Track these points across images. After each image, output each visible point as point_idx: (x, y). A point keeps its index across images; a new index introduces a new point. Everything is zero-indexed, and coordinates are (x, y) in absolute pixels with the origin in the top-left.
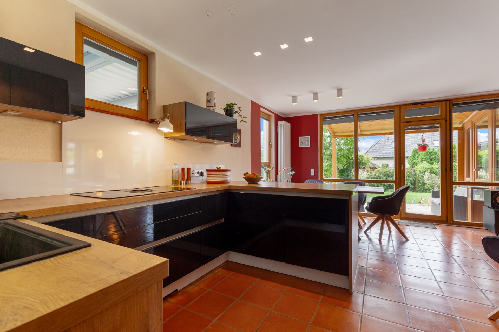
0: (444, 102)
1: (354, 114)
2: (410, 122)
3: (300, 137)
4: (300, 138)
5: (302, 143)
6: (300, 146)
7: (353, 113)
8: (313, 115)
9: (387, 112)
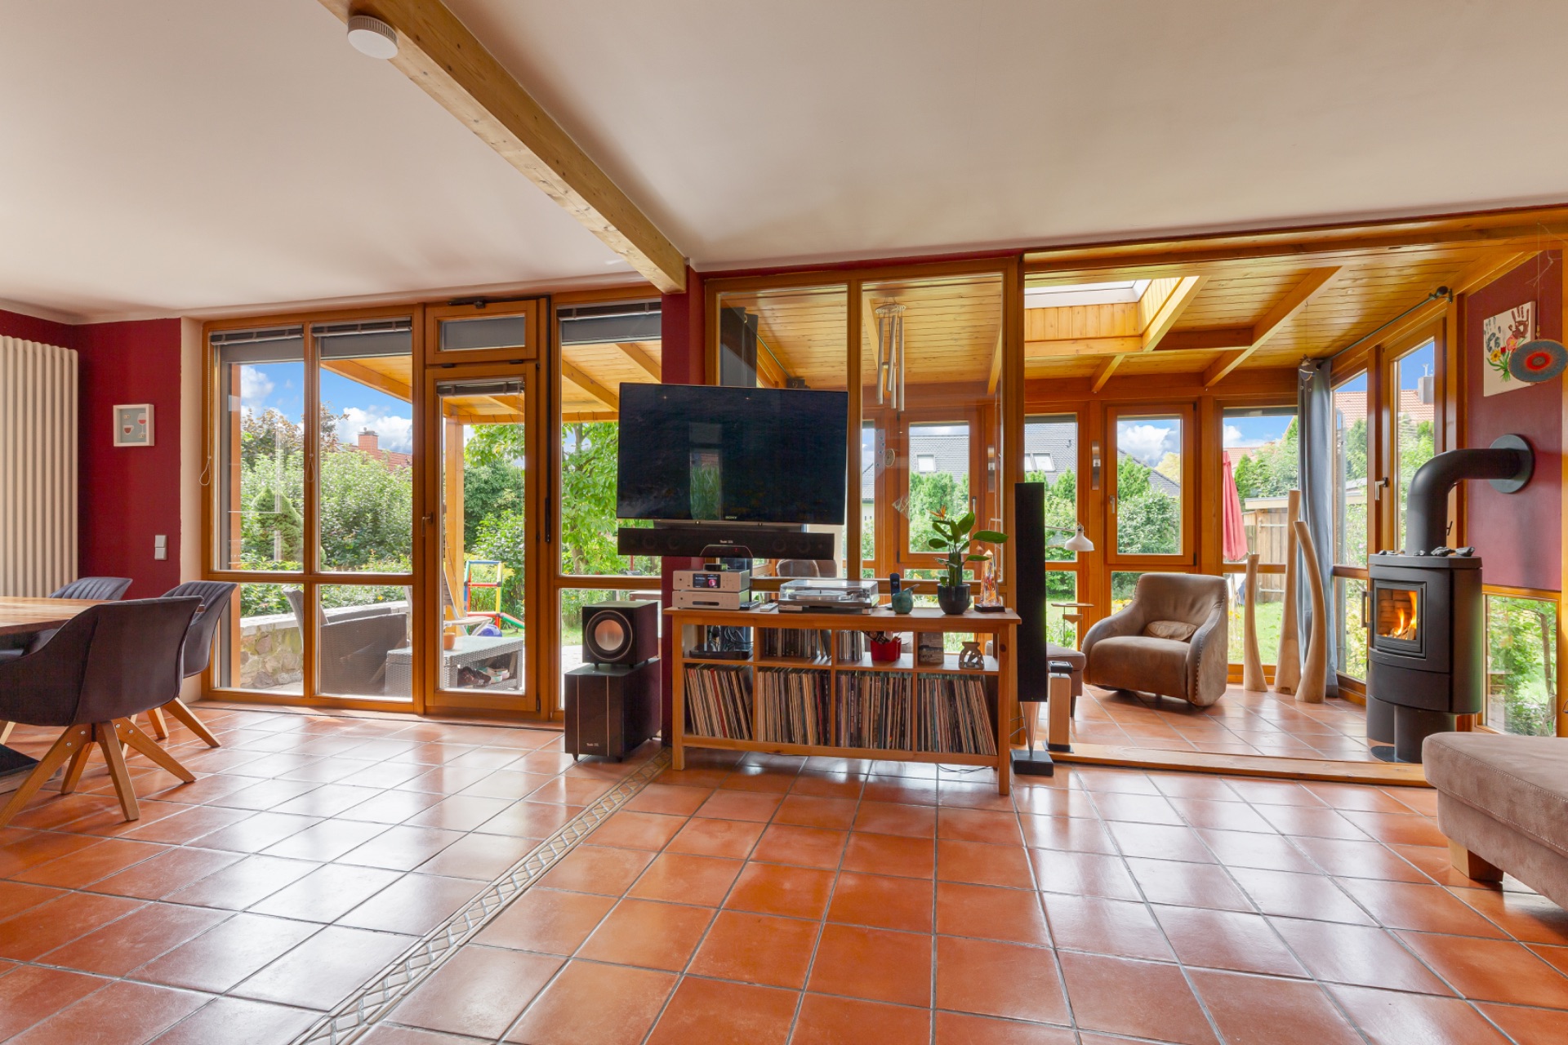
0: (533, 303)
1: (300, 327)
2: (453, 365)
3: (116, 408)
4: (121, 410)
5: (128, 430)
6: (117, 444)
7: (298, 323)
8: (165, 319)
9: (390, 327)
